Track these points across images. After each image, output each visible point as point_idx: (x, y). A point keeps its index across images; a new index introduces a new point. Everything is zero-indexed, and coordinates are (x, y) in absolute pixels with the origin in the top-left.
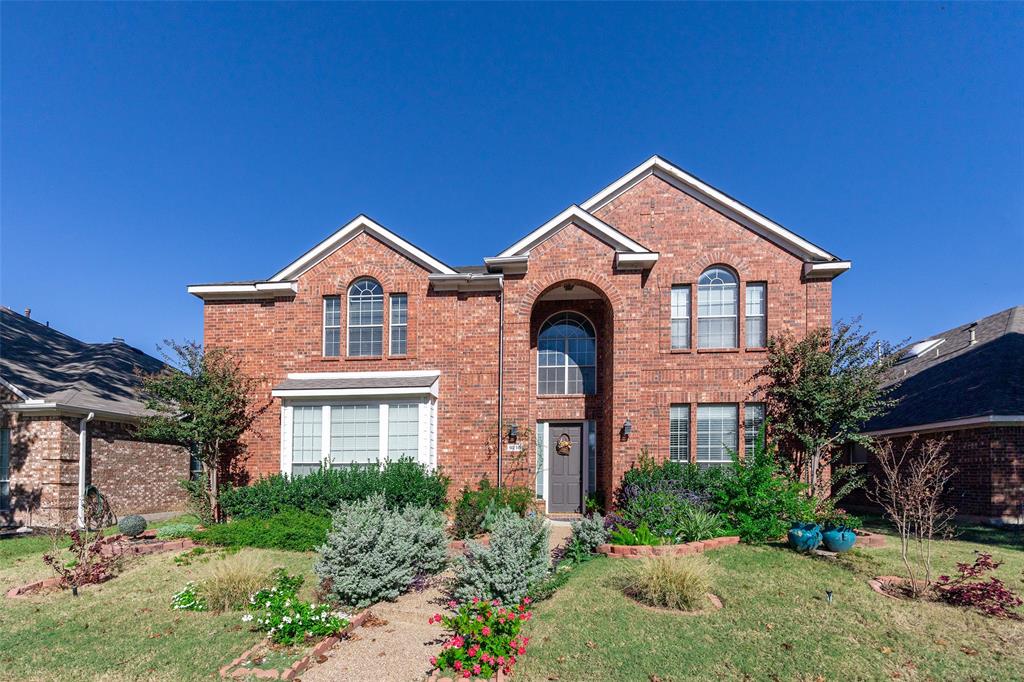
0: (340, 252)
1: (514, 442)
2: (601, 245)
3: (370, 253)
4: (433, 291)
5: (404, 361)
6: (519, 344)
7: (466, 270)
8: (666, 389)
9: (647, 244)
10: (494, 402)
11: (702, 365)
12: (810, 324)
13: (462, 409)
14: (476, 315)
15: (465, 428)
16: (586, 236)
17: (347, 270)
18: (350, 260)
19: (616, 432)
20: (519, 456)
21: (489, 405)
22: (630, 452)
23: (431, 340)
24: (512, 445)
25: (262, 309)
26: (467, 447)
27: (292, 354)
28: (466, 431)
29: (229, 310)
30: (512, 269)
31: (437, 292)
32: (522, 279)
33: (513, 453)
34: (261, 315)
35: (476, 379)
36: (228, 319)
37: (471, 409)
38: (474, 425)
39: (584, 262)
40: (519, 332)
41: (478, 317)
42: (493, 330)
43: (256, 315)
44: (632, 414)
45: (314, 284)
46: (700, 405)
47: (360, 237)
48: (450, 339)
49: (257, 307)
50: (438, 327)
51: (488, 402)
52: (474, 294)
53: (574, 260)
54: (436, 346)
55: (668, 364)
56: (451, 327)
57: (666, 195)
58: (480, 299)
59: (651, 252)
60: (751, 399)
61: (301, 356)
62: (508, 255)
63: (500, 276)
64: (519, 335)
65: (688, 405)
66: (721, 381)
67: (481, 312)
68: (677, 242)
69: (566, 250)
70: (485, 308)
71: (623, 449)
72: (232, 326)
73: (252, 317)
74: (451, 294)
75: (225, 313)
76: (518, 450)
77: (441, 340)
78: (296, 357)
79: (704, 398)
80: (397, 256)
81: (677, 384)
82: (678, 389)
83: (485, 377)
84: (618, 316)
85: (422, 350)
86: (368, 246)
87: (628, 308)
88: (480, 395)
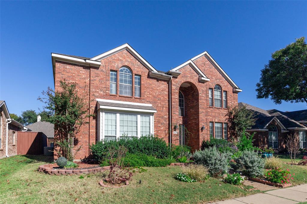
0: (117, 55)
1: (175, 131)
2: (195, 73)
3: (128, 58)
4: (149, 77)
5: (140, 100)
6: (176, 99)
7: (161, 72)
8: (208, 117)
9: (207, 75)
10: (167, 117)
11: (215, 111)
12: (235, 104)
13: (158, 118)
14: (161, 87)
15: (159, 125)
16: (192, 69)
17: (120, 62)
18: (121, 59)
19: (200, 129)
20: (177, 135)
21: (166, 118)
22: (203, 135)
23: (149, 93)
24: (175, 132)
25: (84, 70)
26: (160, 132)
27: (98, 91)
28: (159, 126)
29: (68, 67)
30: (175, 75)
31: (151, 77)
32: (177, 78)
33: (175, 134)
34: (83, 72)
35: (162, 109)
36: (68, 70)
37: (160, 119)
38: (161, 124)
39: (192, 77)
40: (176, 95)
41: (162, 88)
42: (166, 93)
43: (81, 72)
44: (204, 124)
45: (107, 64)
46: (216, 122)
47: (124, 51)
48: (154, 94)
49: (81, 68)
50: (151, 89)
51: (165, 117)
52: (161, 80)
53: (189, 76)
54: (150, 96)
55: (209, 110)
56: (155, 90)
57: (207, 62)
58: (162, 82)
59: (208, 78)
60: (225, 122)
61: (101, 92)
62: (174, 70)
63: (172, 76)
64: (176, 96)
65: (213, 122)
66: (219, 116)
67: (163, 86)
68: (210, 76)
69: (187, 72)
70: (164, 85)
71: (202, 134)
72: (70, 74)
73: (79, 72)
74: (155, 78)
75: (66, 68)
76: (176, 133)
77: (152, 94)
78: (100, 92)
79: (216, 121)
80: (137, 61)
81: (211, 116)
82: (211, 117)
83: (164, 109)
84: (200, 95)
85: (146, 96)
86: (127, 55)
87: (202, 93)
88: (163, 114)
